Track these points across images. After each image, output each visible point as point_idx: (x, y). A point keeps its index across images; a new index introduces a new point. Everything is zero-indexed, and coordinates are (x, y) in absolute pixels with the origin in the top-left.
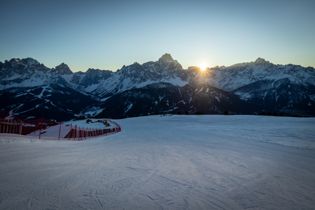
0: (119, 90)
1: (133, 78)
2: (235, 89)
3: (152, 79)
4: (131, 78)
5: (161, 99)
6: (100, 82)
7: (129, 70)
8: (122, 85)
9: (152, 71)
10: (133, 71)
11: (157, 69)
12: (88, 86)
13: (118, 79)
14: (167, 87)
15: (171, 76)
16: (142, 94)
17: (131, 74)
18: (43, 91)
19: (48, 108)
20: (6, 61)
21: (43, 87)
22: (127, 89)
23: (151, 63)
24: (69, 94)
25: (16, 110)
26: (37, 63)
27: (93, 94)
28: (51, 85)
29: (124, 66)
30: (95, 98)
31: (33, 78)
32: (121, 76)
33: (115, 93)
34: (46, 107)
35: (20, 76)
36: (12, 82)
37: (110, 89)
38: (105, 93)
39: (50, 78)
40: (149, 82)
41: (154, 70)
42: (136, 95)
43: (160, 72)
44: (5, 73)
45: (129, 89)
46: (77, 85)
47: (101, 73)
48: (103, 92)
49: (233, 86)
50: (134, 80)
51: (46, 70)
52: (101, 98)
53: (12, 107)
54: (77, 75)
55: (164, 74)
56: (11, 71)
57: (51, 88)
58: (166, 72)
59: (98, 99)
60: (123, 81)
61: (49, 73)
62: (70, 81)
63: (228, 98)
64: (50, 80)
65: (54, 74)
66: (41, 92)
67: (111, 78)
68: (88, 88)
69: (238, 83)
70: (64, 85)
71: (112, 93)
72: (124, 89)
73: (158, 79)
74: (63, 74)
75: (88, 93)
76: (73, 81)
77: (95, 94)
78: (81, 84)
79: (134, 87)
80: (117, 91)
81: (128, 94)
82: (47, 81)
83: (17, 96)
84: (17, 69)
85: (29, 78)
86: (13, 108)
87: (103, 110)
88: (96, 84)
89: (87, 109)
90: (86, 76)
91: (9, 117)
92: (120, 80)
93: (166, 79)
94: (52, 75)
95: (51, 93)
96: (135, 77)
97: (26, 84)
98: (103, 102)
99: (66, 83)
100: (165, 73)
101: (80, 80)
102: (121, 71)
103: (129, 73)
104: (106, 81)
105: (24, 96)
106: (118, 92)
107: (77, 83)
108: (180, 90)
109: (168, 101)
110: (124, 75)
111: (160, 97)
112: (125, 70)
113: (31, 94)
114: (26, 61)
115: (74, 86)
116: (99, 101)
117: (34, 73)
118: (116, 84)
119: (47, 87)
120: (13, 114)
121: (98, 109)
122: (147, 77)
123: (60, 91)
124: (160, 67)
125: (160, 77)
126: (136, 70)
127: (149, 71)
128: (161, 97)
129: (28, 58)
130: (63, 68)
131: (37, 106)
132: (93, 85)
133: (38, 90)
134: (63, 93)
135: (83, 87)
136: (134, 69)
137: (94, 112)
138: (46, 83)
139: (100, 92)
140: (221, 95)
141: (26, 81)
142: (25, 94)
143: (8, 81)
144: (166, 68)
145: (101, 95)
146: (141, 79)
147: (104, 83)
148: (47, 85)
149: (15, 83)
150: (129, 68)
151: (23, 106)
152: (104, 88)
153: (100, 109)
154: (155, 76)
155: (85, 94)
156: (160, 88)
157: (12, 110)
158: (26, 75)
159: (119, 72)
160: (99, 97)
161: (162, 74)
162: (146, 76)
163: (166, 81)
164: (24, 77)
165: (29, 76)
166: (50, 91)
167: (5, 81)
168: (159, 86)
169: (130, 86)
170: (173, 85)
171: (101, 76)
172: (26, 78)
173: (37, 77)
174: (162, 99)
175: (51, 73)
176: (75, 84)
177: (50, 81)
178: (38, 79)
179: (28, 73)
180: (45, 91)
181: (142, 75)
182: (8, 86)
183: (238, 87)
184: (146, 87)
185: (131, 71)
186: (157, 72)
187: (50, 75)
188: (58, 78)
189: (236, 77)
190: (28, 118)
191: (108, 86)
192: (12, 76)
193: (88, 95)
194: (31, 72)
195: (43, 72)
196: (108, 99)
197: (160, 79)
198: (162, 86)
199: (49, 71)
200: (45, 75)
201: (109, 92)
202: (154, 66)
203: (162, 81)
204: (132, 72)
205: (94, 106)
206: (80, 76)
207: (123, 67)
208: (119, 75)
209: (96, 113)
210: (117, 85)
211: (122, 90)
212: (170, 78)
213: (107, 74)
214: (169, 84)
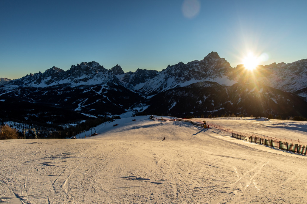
0: (164, 89)
1: (177, 77)
2: (299, 90)
3: (197, 78)
4: (175, 77)
5: (205, 99)
6: (147, 81)
7: (174, 69)
8: (166, 84)
9: (196, 70)
10: (177, 70)
11: (202, 68)
12: (136, 85)
13: (163, 78)
14: (212, 86)
15: (217, 75)
16: (186, 93)
17: (176, 73)
18: (102, 88)
19: (105, 103)
20: (78, 64)
21: (102, 85)
22: (171, 88)
23: (196, 62)
24: (121, 91)
25: (83, 103)
26: (99, 66)
27: (140, 92)
28: (108, 83)
29: (169, 65)
30: (142, 96)
31: (95, 77)
32: (166, 75)
33: (160, 91)
34: (103, 102)
35: (87, 76)
36: (81, 81)
37: (155, 88)
38: (150, 91)
39: (107, 78)
40: (193, 81)
41: (198, 69)
42: (179, 93)
43: (205, 71)
44: (77, 74)
45: (173, 88)
46: (128, 84)
47: (148, 73)
48: (149, 90)
49: (296, 87)
50: (177, 79)
51: (105, 71)
52: (147, 96)
53: (81, 100)
54: (128, 75)
55: (209, 73)
56: (81, 72)
57: (108, 86)
58: (212, 71)
59: (144, 97)
60: (167, 80)
61: (107, 73)
62: (122, 80)
63: (289, 100)
64: (107, 79)
65: (110, 74)
66: (100, 89)
67: (157, 78)
68: (136, 86)
69: (304, 83)
70: (117, 83)
71: (157, 91)
72: (168, 88)
73: (203, 78)
74: (117, 74)
75: (136, 91)
76: (124, 80)
77: (142, 92)
78: (131, 83)
79: (178, 86)
80: (161, 89)
81: (173, 93)
82: (105, 80)
83: (84, 92)
84: (85, 71)
85: (93, 78)
86: (81, 102)
87: (149, 107)
88: (143, 83)
89: (135, 105)
90: (135, 75)
91: (78, 108)
92: (165, 79)
93: (211, 78)
94: (109, 75)
95: (107, 90)
96: (180, 76)
97: (90, 82)
98: (149, 99)
99: (119, 81)
100: (210, 71)
101: (130, 79)
102: (166, 71)
103: (173, 72)
104: (152, 80)
105: (88, 92)
106: (162, 91)
107: (128, 81)
108: (227, 89)
109: (213, 101)
110: (168, 74)
111: (204, 97)
112: (170, 70)
113: (93, 90)
114: (91, 64)
115: (125, 84)
116: (145, 98)
117: (96, 73)
118: (160, 83)
119: (105, 85)
120: (81, 106)
121: (144, 105)
122: (192, 76)
123: (114, 89)
124: (205, 65)
125: (205, 77)
126: (180, 69)
127: (194, 70)
128: (206, 96)
129: (93, 62)
130: (117, 69)
131: (97, 101)
132: (140, 83)
133: (98, 87)
134: (116, 90)
135: (132, 85)
136: (178, 69)
137: (141, 108)
138: (104, 82)
139: (146, 90)
140: (279, 96)
141: (90, 80)
142: (89, 90)
143: (78, 80)
144: (212, 67)
145: (147, 93)
146: (185, 78)
147: (150, 82)
148: (105, 84)
149: (83, 82)
150: (173, 68)
151: (88, 100)
152: (149, 86)
153: (146, 105)
154: (199, 75)
155: (134, 91)
156: (205, 87)
157: (80, 103)
158: (91, 75)
159: (164, 71)
160: (145, 94)
161: (207, 73)
162: (190, 75)
163: (211, 80)
164: (89, 77)
165: (93, 76)
166: (107, 88)
167: (76, 80)
168: (204, 85)
169: (174, 85)
170: (219, 84)
171: (147, 75)
172: (91, 78)
173: (98, 77)
174: (207, 99)
175: (108, 73)
176: (126, 83)
177: (107, 81)
178: (99, 79)
179: (92, 74)
180: (103, 88)
181: (186, 74)
182: (78, 84)
183: (304, 88)
184: (190, 86)
185: (176, 70)
186: (202, 71)
187: (107, 75)
188: (113, 78)
189: (300, 75)
190: (91, 110)
191: (154, 84)
192: (81, 76)
193: (136, 92)
194: (94, 73)
195: (103, 73)
196: (153, 97)
197: (205, 78)
198: (207, 85)
199: (107, 72)
200: (104, 75)
201: (154, 91)
202: (199, 65)
203: (207, 80)
204: (177, 72)
205: (141, 103)
206: (130, 76)
207: (168, 67)
208: (164, 74)
209: (142, 109)
210: (162, 83)
211: (166, 88)
212: (216, 77)
213: (153, 74)
214: (215, 83)
